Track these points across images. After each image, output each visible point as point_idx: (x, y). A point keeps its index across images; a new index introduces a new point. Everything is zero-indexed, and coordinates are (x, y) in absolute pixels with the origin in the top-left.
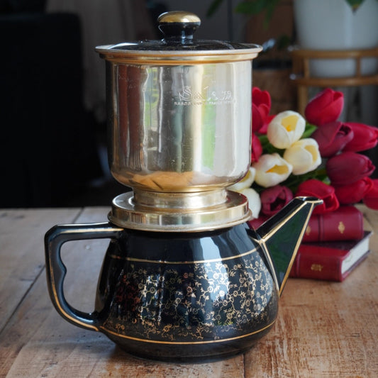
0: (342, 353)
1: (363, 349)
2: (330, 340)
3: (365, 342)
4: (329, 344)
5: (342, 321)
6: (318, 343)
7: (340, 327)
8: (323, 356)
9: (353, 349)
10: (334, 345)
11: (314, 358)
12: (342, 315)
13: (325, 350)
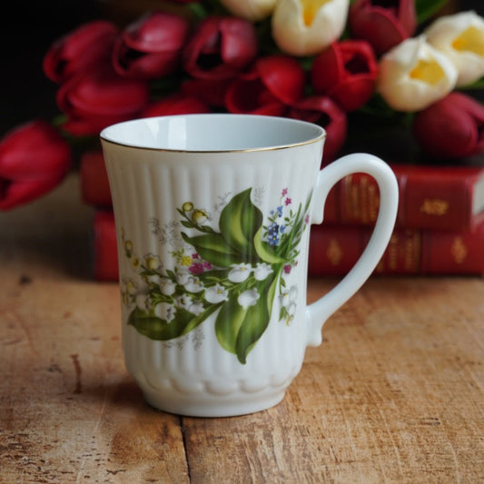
0: (404, 457)
1: (450, 447)
2: (375, 431)
3: (452, 436)
4: (373, 439)
5: (396, 395)
6: (351, 437)
7: (393, 405)
8: (364, 461)
9: (427, 448)
10: (385, 440)
11: (343, 466)
12: (395, 382)
13: (367, 450)
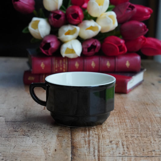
0: (126, 125)
1: (138, 123)
2: (120, 119)
3: (139, 121)
4: (119, 121)
5: (127, 111)
6: (113, 121)
7: (125, 113)
8: (116, 126)
9: (133, 123)
10: (122, 121)
11: (110, 127)
12: (127, 108)
13: (117, 123)
